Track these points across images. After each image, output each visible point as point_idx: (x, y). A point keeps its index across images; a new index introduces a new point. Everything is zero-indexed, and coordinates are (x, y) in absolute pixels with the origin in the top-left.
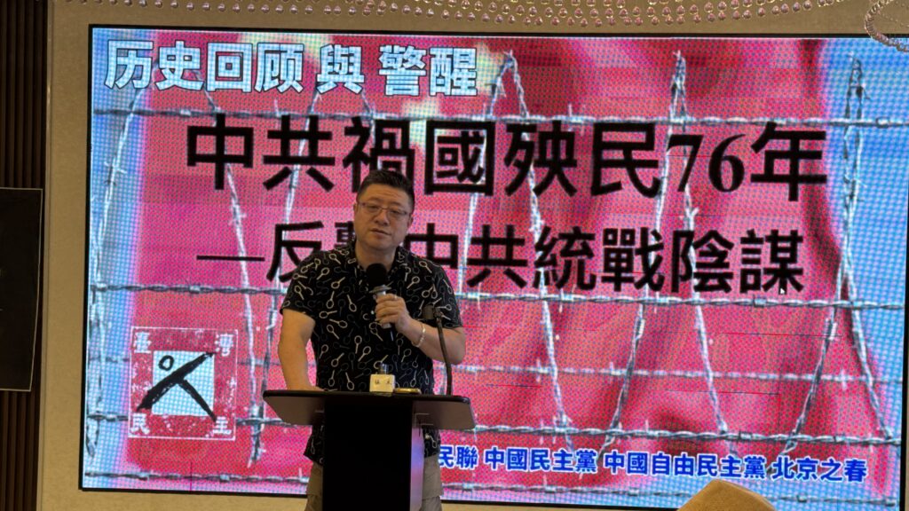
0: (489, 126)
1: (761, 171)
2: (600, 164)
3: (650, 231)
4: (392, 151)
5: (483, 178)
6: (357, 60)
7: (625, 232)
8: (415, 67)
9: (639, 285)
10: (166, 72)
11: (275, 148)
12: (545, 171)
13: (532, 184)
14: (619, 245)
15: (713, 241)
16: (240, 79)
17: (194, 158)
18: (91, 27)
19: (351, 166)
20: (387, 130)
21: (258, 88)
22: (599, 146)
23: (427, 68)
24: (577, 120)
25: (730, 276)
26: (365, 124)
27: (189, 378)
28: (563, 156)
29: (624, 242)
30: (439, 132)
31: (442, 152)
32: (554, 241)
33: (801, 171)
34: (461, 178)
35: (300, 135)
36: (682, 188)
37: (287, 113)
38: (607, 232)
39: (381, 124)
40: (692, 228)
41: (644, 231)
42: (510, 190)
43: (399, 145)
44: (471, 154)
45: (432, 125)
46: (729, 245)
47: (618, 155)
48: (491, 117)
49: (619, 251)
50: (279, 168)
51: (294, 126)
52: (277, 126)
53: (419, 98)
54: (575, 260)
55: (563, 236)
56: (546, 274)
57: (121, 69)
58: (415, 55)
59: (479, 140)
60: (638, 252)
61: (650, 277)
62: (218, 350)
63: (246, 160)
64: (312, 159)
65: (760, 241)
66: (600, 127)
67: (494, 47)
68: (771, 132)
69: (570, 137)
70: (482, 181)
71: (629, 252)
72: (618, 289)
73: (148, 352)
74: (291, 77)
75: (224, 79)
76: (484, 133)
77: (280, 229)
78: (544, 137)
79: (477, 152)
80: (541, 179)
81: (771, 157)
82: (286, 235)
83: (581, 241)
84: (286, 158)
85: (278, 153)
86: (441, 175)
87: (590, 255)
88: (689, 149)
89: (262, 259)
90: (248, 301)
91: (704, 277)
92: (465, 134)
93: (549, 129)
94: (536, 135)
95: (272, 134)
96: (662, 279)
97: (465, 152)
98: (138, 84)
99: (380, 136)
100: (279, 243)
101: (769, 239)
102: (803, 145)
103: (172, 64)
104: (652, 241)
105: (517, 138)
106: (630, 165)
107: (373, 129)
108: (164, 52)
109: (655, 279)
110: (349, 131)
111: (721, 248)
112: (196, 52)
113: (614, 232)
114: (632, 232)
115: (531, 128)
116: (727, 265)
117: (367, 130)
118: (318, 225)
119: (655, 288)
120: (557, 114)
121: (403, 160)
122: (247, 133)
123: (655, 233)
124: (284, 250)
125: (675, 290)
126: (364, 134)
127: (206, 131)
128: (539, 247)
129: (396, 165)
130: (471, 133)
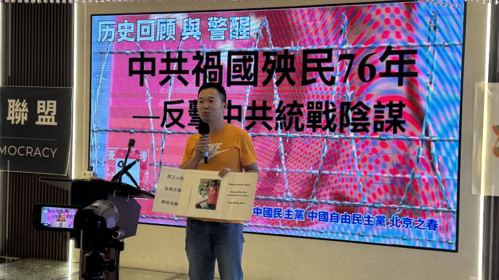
0: (255, 53)
1: (384, 70)
2: (306, 70)
3: (330, 102)
4: (213, 67)
6: (198, 24)
7: (318, 103)
8: (223, 27)
9: (324, 129)
10: (121, 34)
11: (164, 67)
12: (281, 74)
13: (275, 80)
14: (315, 110)
15: (360, 107)
16: (150, 36)
17: (132, 72)
18: (92, 15)
19: (195, 75)
20: (210, 57)
21: (157, 40)
22: (306, 61)
23: (228, 27)
24: (296, 49)
25: (369, 124)
26: (201, 54)
27: (130, 171)
28: (289, 66)
29: (317, 108)
30: (233, 57)
31: (235, 66)
32: (285, 108)
33: (405, 70)
34: (243, 78)
35: (174, 60)
36: (345, 81)
37: (169, 51)
38: (309, 103)
39: (208, 54)
40: (350, 101)
41: (327, 103)
42: (265, 83)
43: (216, 63)
44: (247, 65)
45: (231, 53)
46: (368, 109)
47: (316, 65)
48: (256, 48)
49: (315, 113)
50: (165, 76)
51: (172, 57)
52: (165, 57)
53: (224, 40)
54: (294, 117)
55: (288, 105)
56: (281, 123)
57: (103, 33)
58: (223, 21)
59: (251, 60)
60: (324, 113)
61: (329, 125)
62: (141, 159)
64: (180, 71)
65: (384, 107)
66: (306, 52)
67: (258, 15)
68: (389, 51)
69: (292, 57)
70: (252, 79)
71: (320, 113)
72: (314, 131)
73: (114, 159)
74: (171, 34)
75: (144, 36)
76: (253, 57)
77: (166, 103)
78: (280, 57)
79: (250, 66)
80: (279, 78)
81: (389, 64)
82: (169, 106)
83: (297, 108)
84: (169, 71)
85: (165, 69)
86: (235, 77)
87: (301, 114)
88: (348, 61)
89: (159, 118)
90: (153, 137)
91: (355, 125)
92: (245, 57)
93: (283, 53)
94: (277, 57)
95: (163, 60)
96: (335, 126)
97: (245, 65)
98: (110, 40)
99: (208, 60)
100: (166, 110)
101: (388, 105)
102: (406, 57)
103: (122, 30)
104: (331, 107)
105: (268, 59)
106: (320, 70)
107: (205, 57)
108: (120, 25)
109: (332, 126)
110: (194, 58)
111: (364, 111)
112: (132, 25)
113: (312, 103)
114: (321, 103)
115: (274, 53)
116: (367, 119)
118: (182, 102)
119: (332, 130)
120: (287, 46)
122: (153, 60)
123: (332, 103)
124: (168, 113)
125: (341, 131)
126: (201, 58)
127: (136, 60)
128: (277, 111)
129: (215, 73)
130: (247, 57)
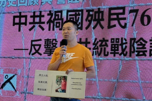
0: (82, 11)
2: (110, 20)
3: (124, 38)
4: (58, 19)
5: (80, 25)
7: (117, 39)
9: (120, 55)
10: (9, 3)
12: (96, 22)
13: (92, 26)
14: (115, 43)
15: (141, 41)
16: (25, 3)
17: (14, 24)
19: (48, 24)
20: (57, 14)
21: (29, 5)
22: (110, 14)
24: (104, 7)
25: (146, 51)
26: (52, 12)
27: (11, 81)
28: (100, 18)
29: (116, 42)
30: (69, 13)
31: (70, 18)
32: (98, 42)
35: (37, 16)
37: (34, 11)
38: (112, 39)
39: (56, 12)
40: (135, 37)
41: (122, 39)
42: (87, 28)
43: (60, 18)
44: (77, 18)
45: (68, 11)
46: (146, 42)
47: (115, 17)
48: (83, 8)
49: (115, 45)
50: (32, 25)
51: (37, 14)
52: (32, 14)
53: (65, 4)
54: (103, 48)
55: (100, 41)
56: (96, 52)
57: (0, 2)
59: (79, 15)
60: (120, 45)
62: (17, 73)
63: (25, 24)
64: (40, 22)
66: (110, 9)
69: (102, 12)
71: (118, 45)
72: (114, 56)
73: (3, 74)
74: (36, 2)
75: (22, 3)
76: (80, 13)
77: (32, 41)
78: (96, 13)
79: (79, 18)
80: (95, 25)
82: (34, 43)
83: (105, 42)
84: (34, 23)
85: (32, 21)
87: (107, 46)
88: (135, 14)
89: (28, 49)
90: (24, 60)
91: (139, 52)
93: (97, 10)
94: (94, 12)
95: (31, 17)
96: (127, 52)
98: (3, 6)
100: (32, 45)
104: (124, 41)
105: (89, 14)
106: (118, 19)
107: (54, 14)
109: (125, 53)
110: (48, 15)
111: (144, 43)
113: (114, 39)
114: (118, 39)
115: (92, 10)
116: (145, 48)
117: (53, 14)
118: (40, 40)
119: (125, 55)
120: (99, 6)
122: (26, 17)
123: (125, 39)
124: (33, 47)
125: (130, 56)
127: (17, 17)
128: (94, 44)
129: (59, 23)
130: (77, 13)
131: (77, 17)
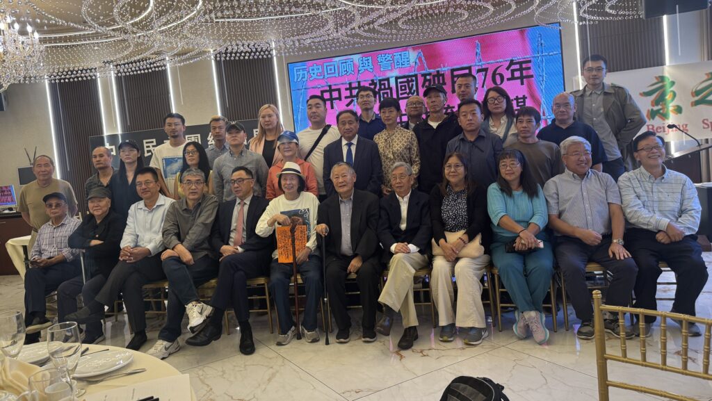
0: (416, 76)
1: (510, 76)
4: (385, 89)
6: (370, 61)
8: (389, 60)
10: (312, 75)
11: (348, 93)
16: (335, 73)
18: (288, 64)
20: (382, 82)
21: (341, 75)
23: (393, 60)
24: (445, 69)
26: (375, 81)
28: (441, 82)
30: (399, 80)
31: (401, 86)
33: (524, 75)
35: (355, 88)
36: (483, 87)
37: (350, 82)
39: (380, 81)
43: (387, 87)
45: (397, 78)
48: (416, 73)
50: (350, 100)
51: (353, 86)
52: (348, 86)
53: (391, 70)
57: (299, 75)
58: (389, 56)
59: (413, 81)
63: (340, 99)
66: (453, 71)
67: (414, 49)
68: (512, 63)
69: (443, 75)
74: (350, 70)
75: (330, 74)
76: (414, 78)
78: (434, 76)
79: (413, 85)
81: (513, 71)
84: (351, 96)
85: (349, 95)
86: (402, 94)
88: (484, 73)
92: (408, 80)
93: (436, 73)
94: (432, 76)
95: (346, 89)
97: (409, 85)
98: (304, 80)
99: (380, 85)
102: (524, 66)
103: (313, 72)
105: (425, 78)
107: (378, 83)
108: (311, 68)
112: (320, 67)
115: (430, 74)
117: (376, 83)
120: (438, 68)
121: (389, 91)
122: (339, 90)
126: (375, 84)
127: (326, 91)
129: (387, 93)
130: (410, 79)
131: (411, 84)
